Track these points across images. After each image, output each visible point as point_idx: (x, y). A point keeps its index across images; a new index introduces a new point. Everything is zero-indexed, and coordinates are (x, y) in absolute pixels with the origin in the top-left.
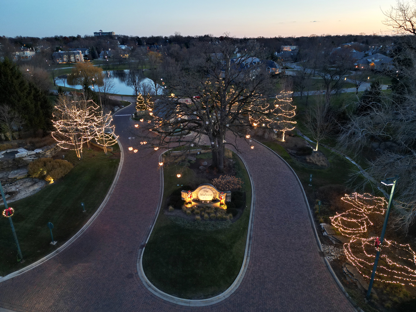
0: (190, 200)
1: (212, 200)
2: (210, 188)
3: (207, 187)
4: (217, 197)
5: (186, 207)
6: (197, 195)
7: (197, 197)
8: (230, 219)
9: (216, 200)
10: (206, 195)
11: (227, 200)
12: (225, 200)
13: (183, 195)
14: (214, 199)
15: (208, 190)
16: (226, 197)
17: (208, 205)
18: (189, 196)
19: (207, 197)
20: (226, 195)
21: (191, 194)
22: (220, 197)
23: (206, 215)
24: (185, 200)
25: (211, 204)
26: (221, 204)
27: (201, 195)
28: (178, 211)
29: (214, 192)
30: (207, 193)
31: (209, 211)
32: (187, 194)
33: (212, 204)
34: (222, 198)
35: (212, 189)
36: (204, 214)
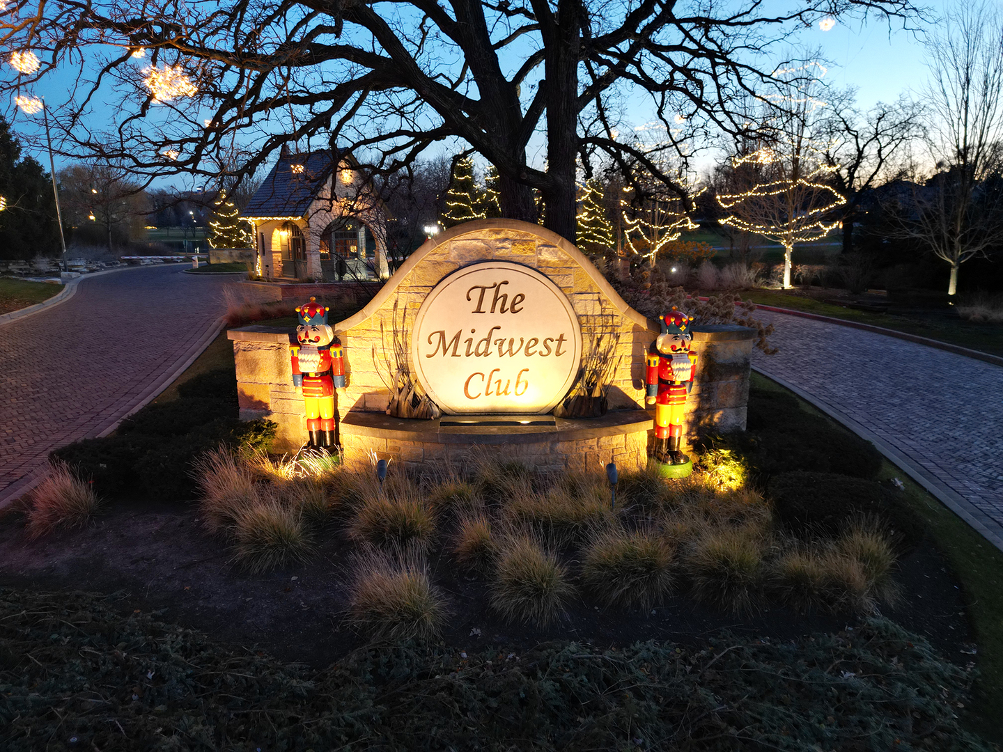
0: (328, 414)
1: (567, 402)
2: (547, 255)
3: (510, 250)
4: (620, 377)
6: (401, 350)
7: (404, 370)
9: (602, 401)
10: (493, 348)
11: (711, 411)
12: (698, 414)
13: (253, 367)
14: (591, 386)
15: (518, 281)
16: (710, 374)
17: (530, 455)
18: (311, 364)
19: (509, 366)
20: (709, 356)
21: (336, 342)
22: (655, 360)
24: (273, 418)
25: (555, 437)
26: (661, 449)
27: (448, 343)
29: (588, 306)
30: (511, 326)
32: (295, 341)
33: (567, 436)
34: (682, 372)
35: (564, 268)
36: (488, 533)
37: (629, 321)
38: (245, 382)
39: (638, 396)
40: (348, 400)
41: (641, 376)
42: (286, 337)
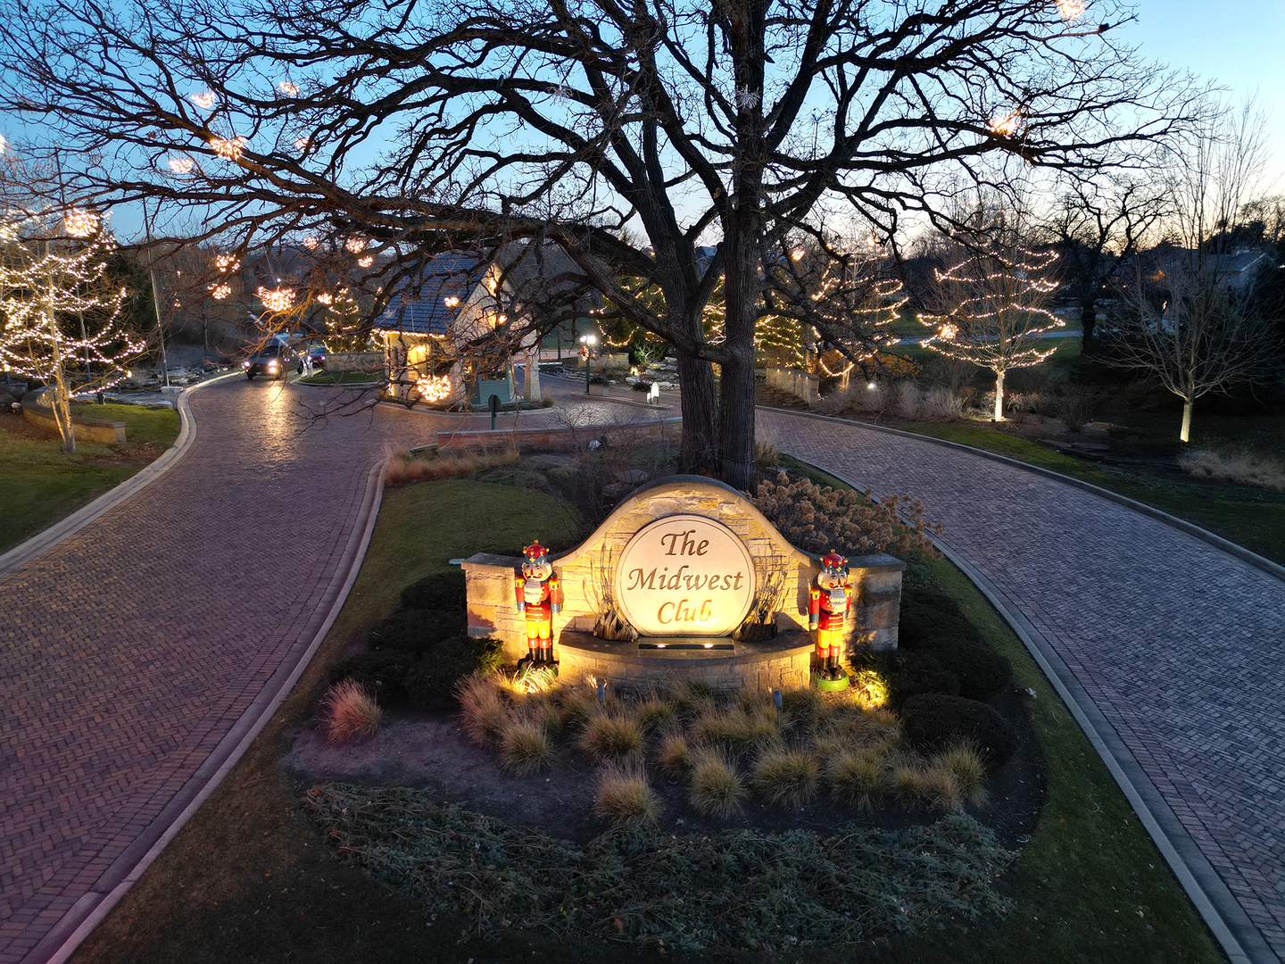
0: (545, 635)
1: (744, 626)
2: (726, 510)
3: (697, 506)
4: (788, 606)
5: (504, 695)
6: (607, 584)
7: (608, 599)
8: (969, 807)
9: (773, 627)
10: (682, 583)
11: (866, 632)
12: (855, 635)
13: (482, 592)
14: (763, 615)
15: (703, 530)
16: (865, 601)
17: (713, 676)
18: (535, 595)
19: (696, 598)
20: (863, 587)
21: (554, 577)
22: (816, 595)
23: (712, 766)
24: (496, 636)
25: (732, 660)
26: (823, 667)
27: (645, 579)
28: (426, 731)
29: (760, 549)
30: (697, 566)
31: (733, 722)
32: (519, 575)
33: (743, 659)
34: (838, 605)
35: (741, 520)
36: (684, 748)
37: (795, 560)
38: (474, 603)
39: (803, 621)
40: (561, 621)
41: (805, 605)
42: (512, 570)
